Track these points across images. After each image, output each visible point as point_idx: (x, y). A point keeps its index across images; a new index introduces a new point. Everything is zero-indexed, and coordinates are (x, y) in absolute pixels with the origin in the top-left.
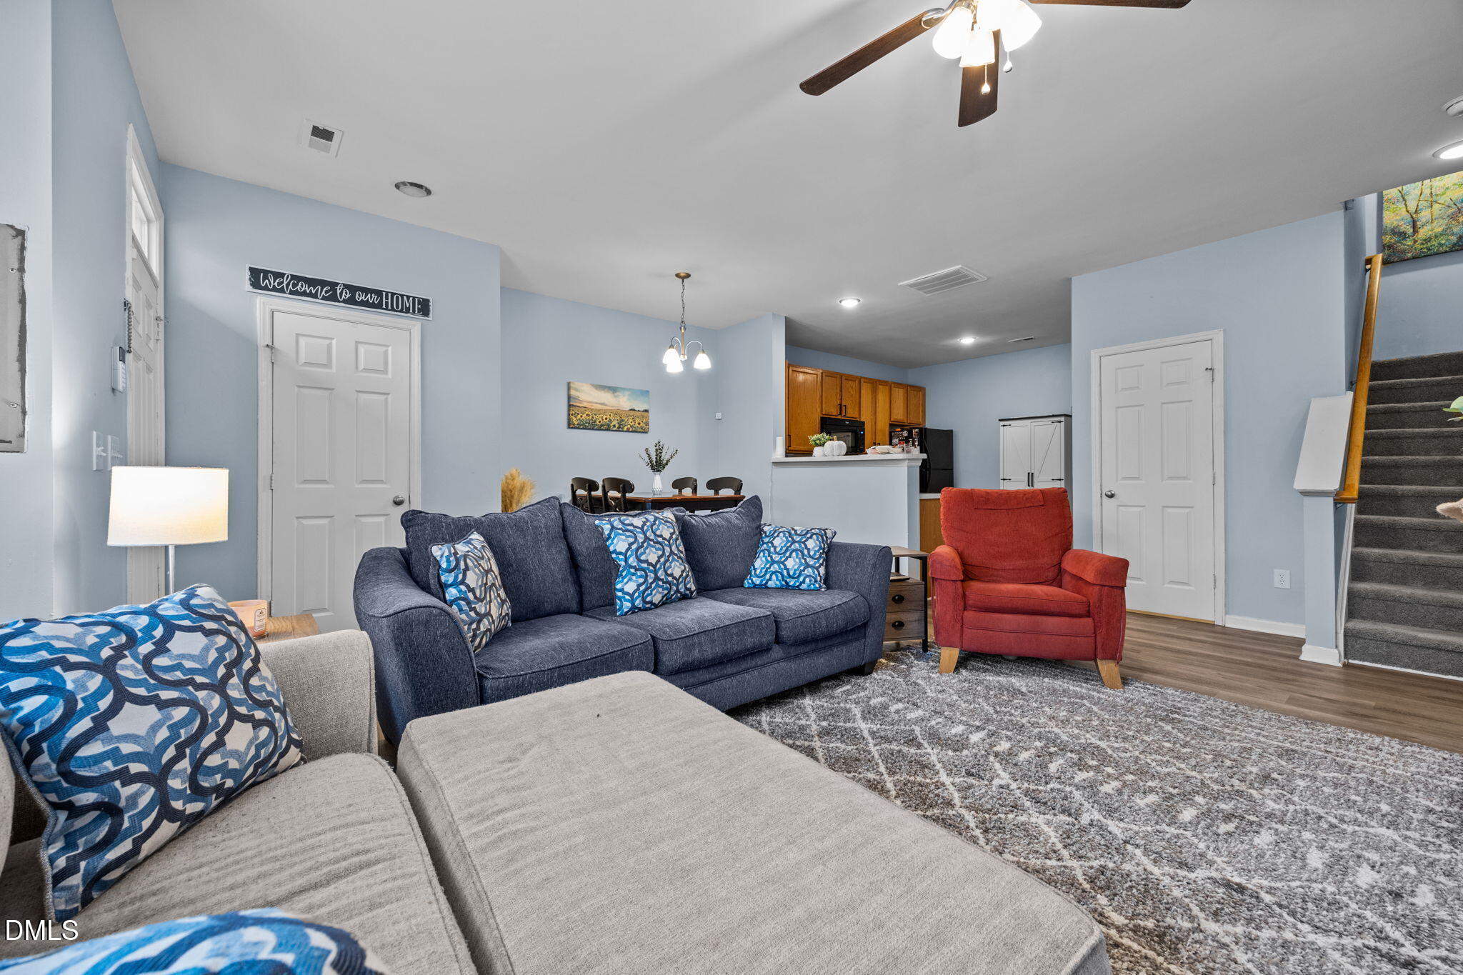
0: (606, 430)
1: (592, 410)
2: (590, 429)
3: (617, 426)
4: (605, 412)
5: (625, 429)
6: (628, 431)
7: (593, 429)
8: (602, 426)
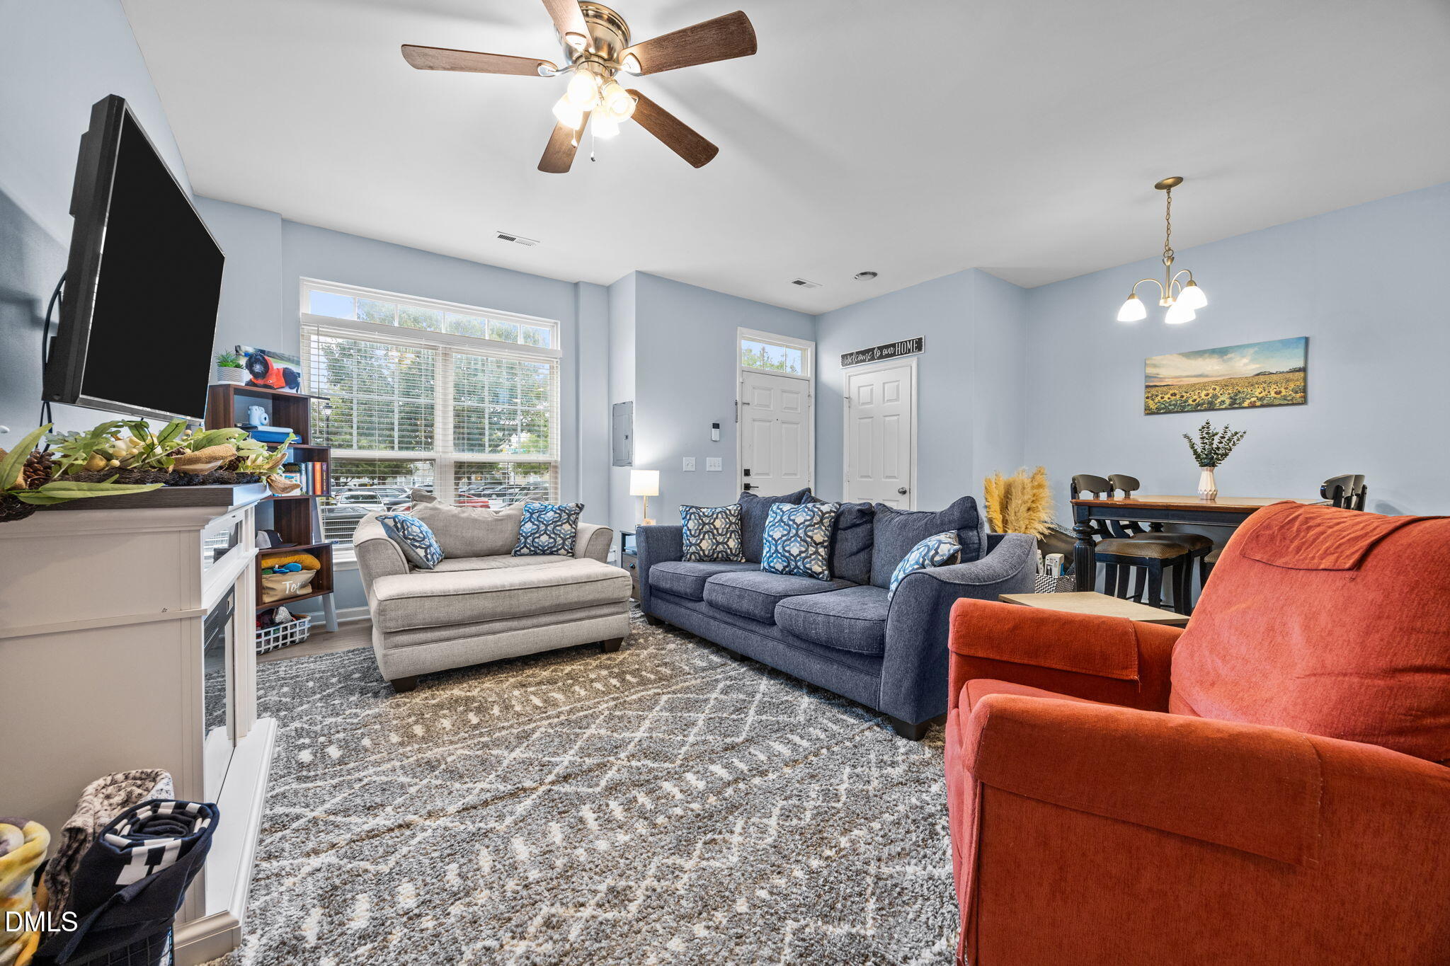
0: (1205, 410)
1: (1180, 387)
2: (1177, 412)
3: (1228, 402)
4: (1204, 386)
5: (1246, 404)
6: (1253, 406)
7: (1182, 411)
8: (1198, 405)
